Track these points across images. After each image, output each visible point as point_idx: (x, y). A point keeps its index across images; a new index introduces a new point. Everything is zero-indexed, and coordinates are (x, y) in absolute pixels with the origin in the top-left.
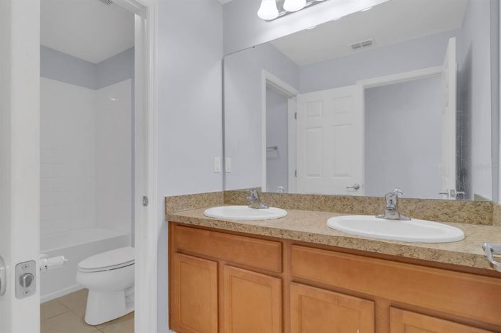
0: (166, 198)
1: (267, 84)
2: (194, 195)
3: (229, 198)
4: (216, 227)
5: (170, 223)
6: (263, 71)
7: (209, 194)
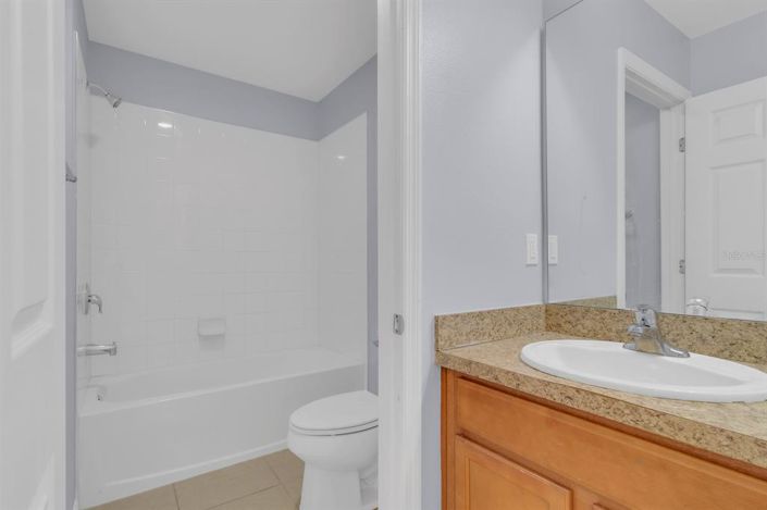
0: (437, 318)
1: (626, 80)
2: (489, 312)
3: (560, 320)
4: (568, 403)
5: (444, 370)
6: (621, 52)
7: (517, 309)
